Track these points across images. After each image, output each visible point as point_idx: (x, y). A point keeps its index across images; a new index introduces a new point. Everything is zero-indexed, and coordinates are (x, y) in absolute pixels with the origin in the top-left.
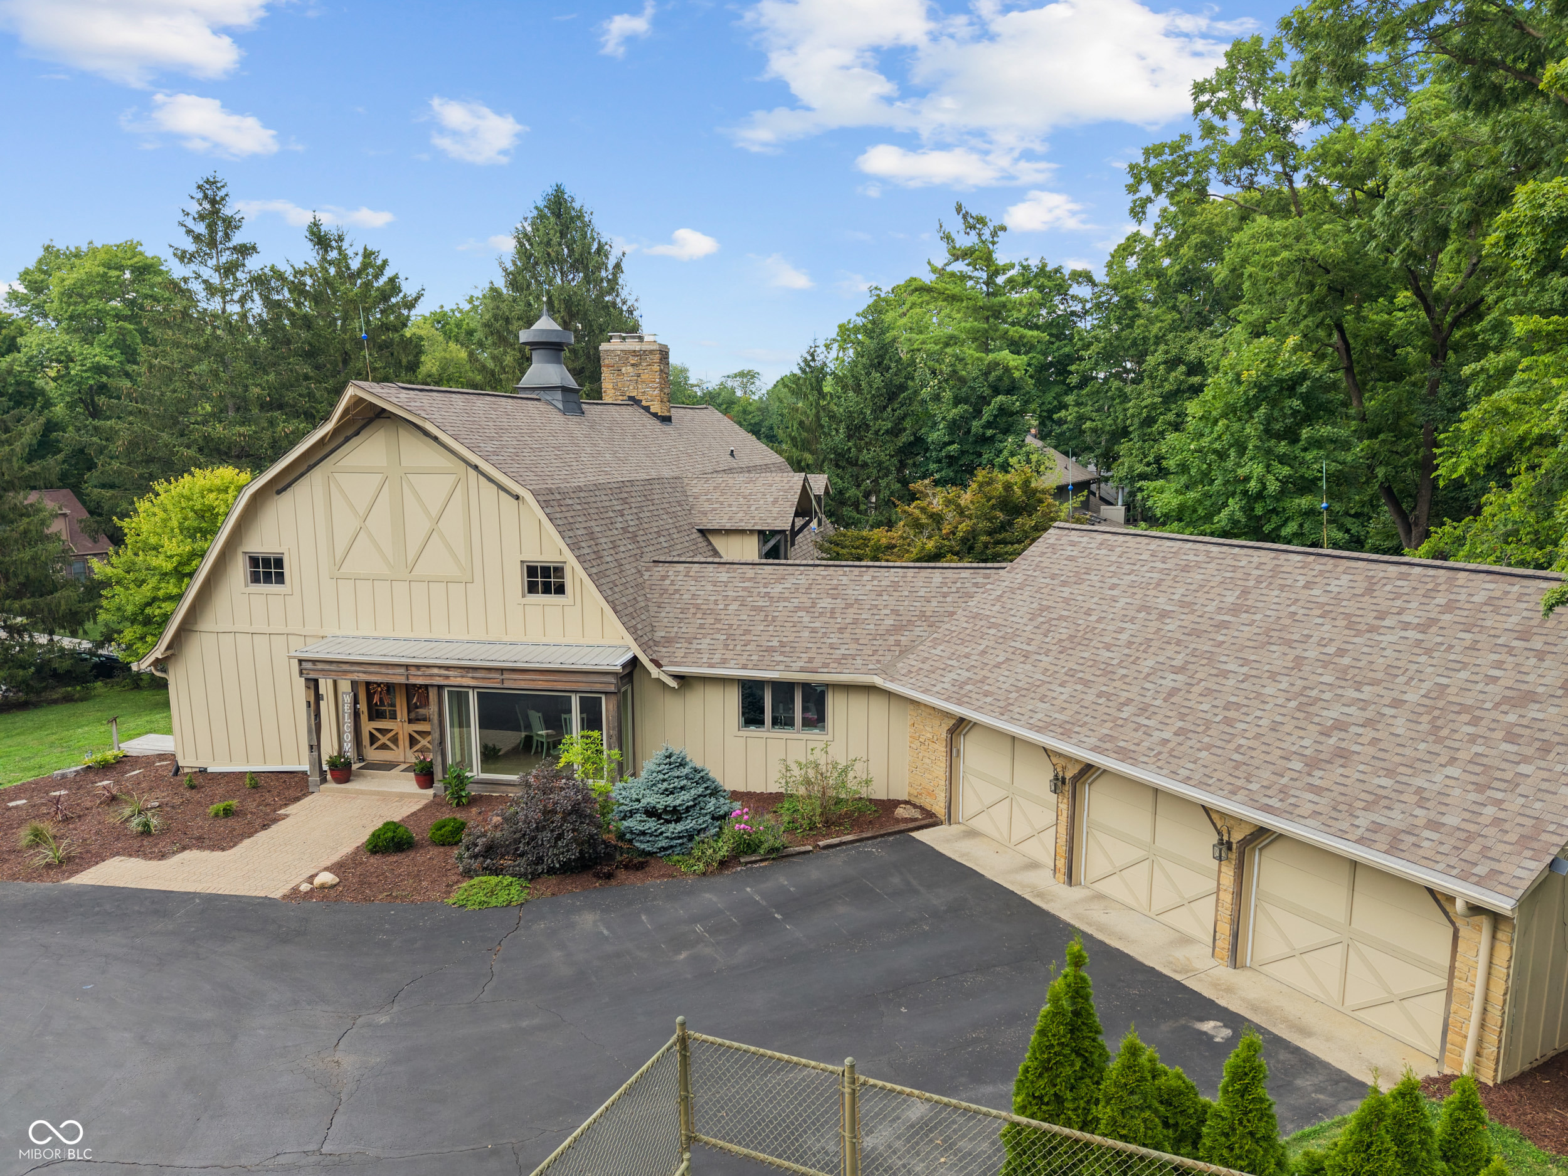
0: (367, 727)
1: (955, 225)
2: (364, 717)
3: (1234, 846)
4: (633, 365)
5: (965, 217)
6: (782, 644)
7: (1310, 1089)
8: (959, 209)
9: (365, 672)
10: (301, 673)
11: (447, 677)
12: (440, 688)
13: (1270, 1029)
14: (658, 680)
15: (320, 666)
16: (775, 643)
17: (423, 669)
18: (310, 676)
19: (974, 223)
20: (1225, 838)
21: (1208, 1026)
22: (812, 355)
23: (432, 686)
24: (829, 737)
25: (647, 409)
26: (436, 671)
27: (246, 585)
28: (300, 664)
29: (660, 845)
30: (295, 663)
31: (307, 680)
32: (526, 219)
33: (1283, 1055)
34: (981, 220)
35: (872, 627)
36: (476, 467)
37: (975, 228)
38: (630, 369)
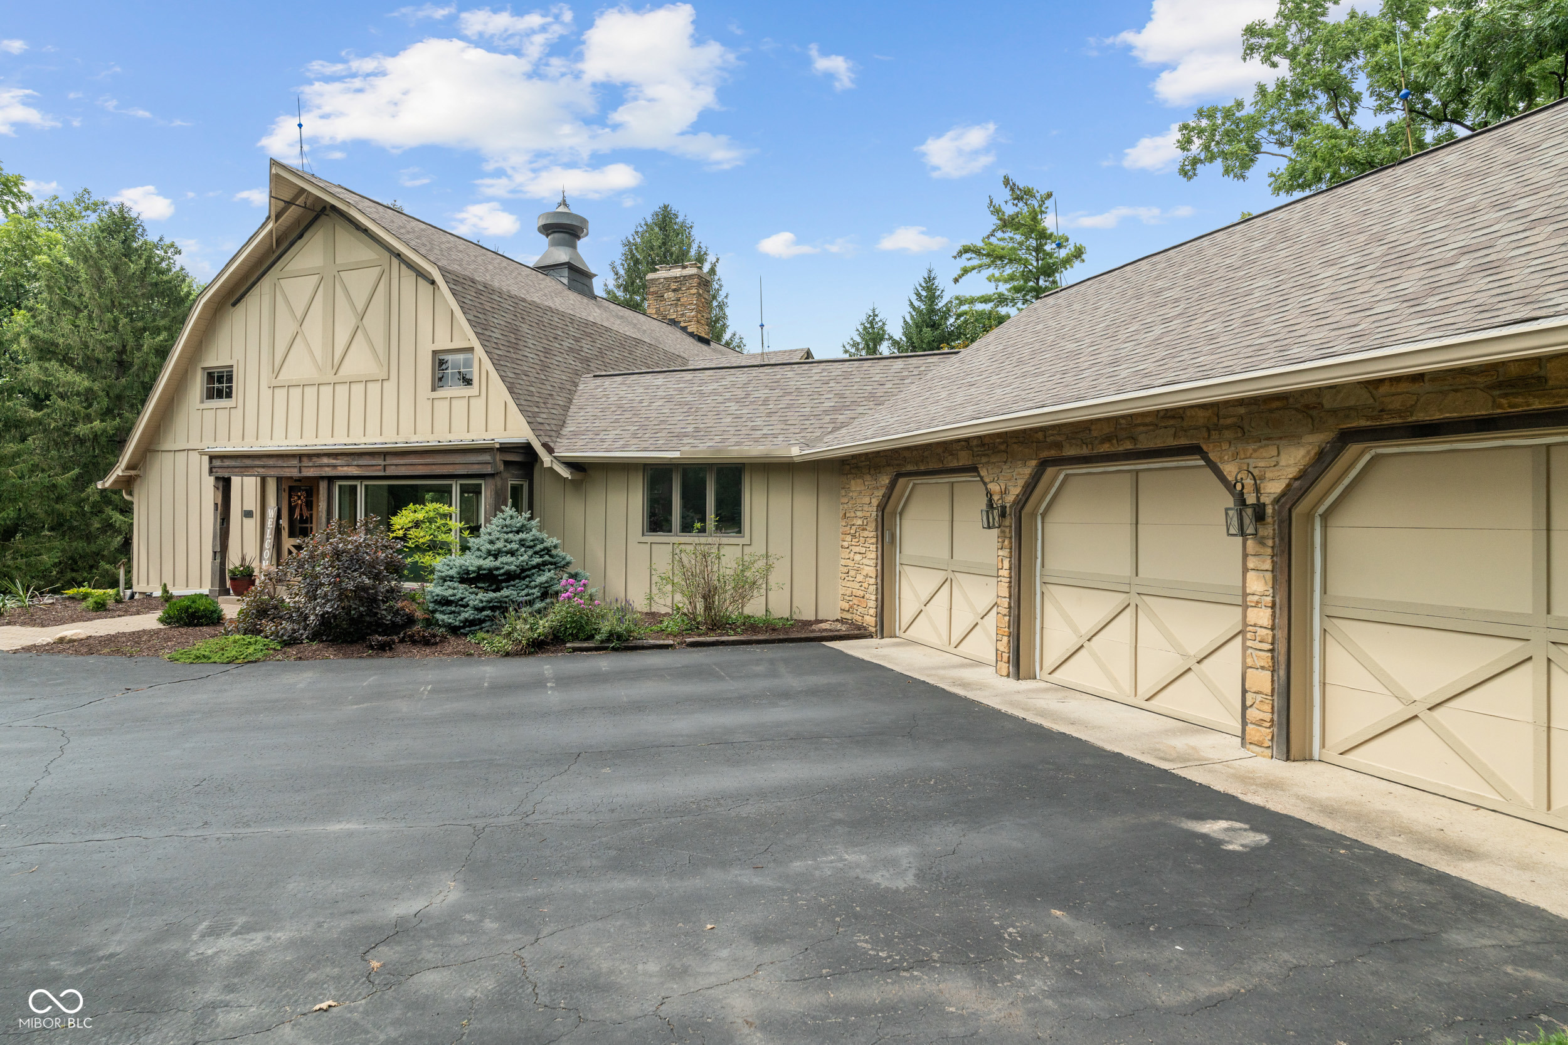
0: (288, 543)
1: (1002, 197)
2: (285, 534)
3: (1269, 510)
4: (674, 290)
5: (1012, 190)
6: (697, 430)
7: (1492, 954)
8: (1007, 181)
9: (263, 467)
10: (211, 472)
11: (335, 466)
12: (331, 480)
13: (1366, 840)
14: (551, 469)
15: (227, 463)
16: (690, 429)
17: (315, 459)
18: (220, 475)
19: (1021, 195)
20: (1251, 499)
21: (1214, 828)
22: (871, 323)
23: (322, 478)
24: (746, 540)
25: (684, 329)
26: (325, 460)
27: (202, 402)
28: (211, 462)
29: (464, 616)
30: (206, 459)
31: (217, 479)
32: (637, 232)
33: (1400, 884)
34: (1029, 192)
35: (808, 409)
36: (398, 255)
37: (1022, 199)
38: (671, 294)
